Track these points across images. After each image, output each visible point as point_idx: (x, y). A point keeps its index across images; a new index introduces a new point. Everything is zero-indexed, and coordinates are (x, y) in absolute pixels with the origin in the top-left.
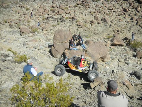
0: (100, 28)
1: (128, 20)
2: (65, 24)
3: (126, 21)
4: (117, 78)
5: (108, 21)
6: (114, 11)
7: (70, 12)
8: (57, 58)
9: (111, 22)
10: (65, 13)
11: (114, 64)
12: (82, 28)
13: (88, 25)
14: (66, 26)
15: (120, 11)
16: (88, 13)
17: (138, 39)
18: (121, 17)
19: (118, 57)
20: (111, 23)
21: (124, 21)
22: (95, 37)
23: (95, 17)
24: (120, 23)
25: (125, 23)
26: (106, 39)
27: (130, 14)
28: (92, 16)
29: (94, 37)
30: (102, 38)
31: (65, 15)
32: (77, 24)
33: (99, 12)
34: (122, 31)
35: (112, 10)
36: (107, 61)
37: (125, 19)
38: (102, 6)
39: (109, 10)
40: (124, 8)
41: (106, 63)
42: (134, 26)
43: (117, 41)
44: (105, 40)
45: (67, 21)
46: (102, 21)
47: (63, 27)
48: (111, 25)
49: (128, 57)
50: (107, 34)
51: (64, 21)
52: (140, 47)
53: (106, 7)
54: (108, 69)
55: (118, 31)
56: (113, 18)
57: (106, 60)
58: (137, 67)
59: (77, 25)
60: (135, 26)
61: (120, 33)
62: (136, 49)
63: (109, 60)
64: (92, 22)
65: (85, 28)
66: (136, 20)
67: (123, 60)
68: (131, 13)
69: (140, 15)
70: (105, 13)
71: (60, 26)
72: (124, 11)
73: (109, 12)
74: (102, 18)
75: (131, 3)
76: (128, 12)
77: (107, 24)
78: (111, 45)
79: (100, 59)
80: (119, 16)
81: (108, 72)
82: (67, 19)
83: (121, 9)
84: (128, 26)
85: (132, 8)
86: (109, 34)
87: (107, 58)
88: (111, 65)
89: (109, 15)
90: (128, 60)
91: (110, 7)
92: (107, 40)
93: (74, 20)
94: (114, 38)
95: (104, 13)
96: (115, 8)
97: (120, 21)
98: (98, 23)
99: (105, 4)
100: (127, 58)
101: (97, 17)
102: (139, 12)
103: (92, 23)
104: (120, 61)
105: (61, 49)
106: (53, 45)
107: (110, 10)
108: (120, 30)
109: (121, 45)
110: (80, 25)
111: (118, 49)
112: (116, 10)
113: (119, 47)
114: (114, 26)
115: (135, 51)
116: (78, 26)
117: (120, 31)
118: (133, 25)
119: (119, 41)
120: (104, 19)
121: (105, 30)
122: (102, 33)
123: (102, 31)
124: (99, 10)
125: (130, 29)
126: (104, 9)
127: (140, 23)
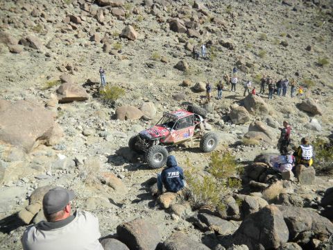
0: (20, 64)
1: (85, 41)
4: (86, 174)
5: (39, 45)
6: (48, 21)
9: (48, 47)
11: (75, 145)
15: (63, 22)
17: (114, 82)
18: (70, 36)
19: (80, 127)
20: (48, 50)
21: (78, 44)
22: (12, 89)
24: (69, 48)
25: (81, 49)
26: (43, 90)
27: (86, 28)
29: (8, 89)
30: (33, 89)
33: (9, 23)
34: (78, 68)
35: (43, 19)
36: (56, 142)
37: (79, 40)
38: (14, 6)
39: (34, 19)
40: (69, 14)
41: (56, 147)
42: (100, 54)
43: (72, 91)
44: (41, 92)
46: (21, 47)
48: (48, 55)
49: (101, 121)
50: (43, 76)
52: (120, 96)
53: (23, 9)
54: (63, 161)
55: (68, 68)
56: (49, 38)
57: (53, 140)
58: (123, 139)
60: (102, 54)
61: (74, 72)
62: (113, 103)
63: (63, 139)
66: (101, 42)
67: (92, 132)
68: (88, 27)
69: (106, 30)
70: (27, 26)
72: (71, 20)
73: (35, 22)
74: (20, 38)
75: (83, 5)
76: (80, 23)
77: (38, 52)
78: (61, 102)
79: (38, 141)
80: (63, 32)
81: (64, 168)
83: (64, 16)
84: (88, 56)
85: (88, 16)
86: (48, 78)
87: (56, 135)
88: (69, 149)
89: (38, 31)
90: (102, 128)
91: (36, 11)
92: (47, 91)
94: (64, 85)
95: (22, 25)
96: (49, 13)
97: (69, 43)
98: (13, 52)
99: (21, 3)
100: (100, 124)
101: (6, 36)
102: (102, 24)
104: (86, 136)
107: (37, 19)
108: (71, 65)
109: (82, 98)
111: (77, 110)
112: (52, 18)
113: (78, 104)
114: (57, 58)
115: (113, 107)
117: (73, 69)
118: (98, 52)
119: (76, 91)
120: (28, 40)
121: (36, 68)
122: (29, 76)
123: (27, 71)
124: (8, 17)
125: (93, 61)
126: (20, 15)
127: (109, 47)
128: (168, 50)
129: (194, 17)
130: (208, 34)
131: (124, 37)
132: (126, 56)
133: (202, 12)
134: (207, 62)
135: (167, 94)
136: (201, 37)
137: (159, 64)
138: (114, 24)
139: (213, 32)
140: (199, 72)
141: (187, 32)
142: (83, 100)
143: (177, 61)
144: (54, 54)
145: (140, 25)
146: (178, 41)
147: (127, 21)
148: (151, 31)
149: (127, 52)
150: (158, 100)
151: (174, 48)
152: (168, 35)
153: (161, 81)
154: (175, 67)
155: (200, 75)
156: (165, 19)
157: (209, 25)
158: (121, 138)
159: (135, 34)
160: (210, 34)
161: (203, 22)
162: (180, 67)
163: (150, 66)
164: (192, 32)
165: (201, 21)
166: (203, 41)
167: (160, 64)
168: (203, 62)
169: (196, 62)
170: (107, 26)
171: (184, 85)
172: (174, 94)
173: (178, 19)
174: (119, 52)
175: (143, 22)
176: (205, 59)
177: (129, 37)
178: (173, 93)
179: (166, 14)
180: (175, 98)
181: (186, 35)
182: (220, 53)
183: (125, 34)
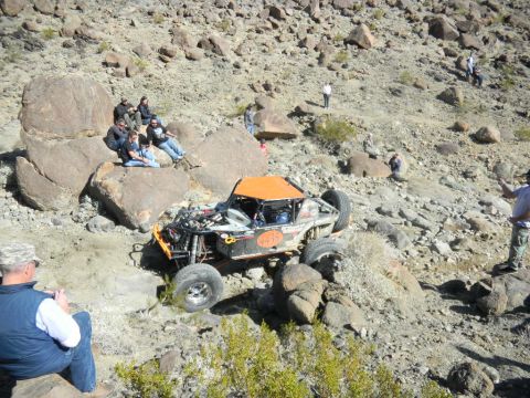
0: (200, 77)
1: (292, 46)
2: (47, 58)
3: (284, 52)
5: (226, 49)
6: (238, 15)
7: (56, 8)
8: (55, 210)
9: (237, 53)
10: (35, 9)
12: (128, 75)
13: (153, 66)
14: (54, 68)
15: (258, 16)
16: (139, 14)
17: (337, 114)
18: (268, 37)
20: (237, 59)
21: (280, 51)
22: (188, 112)
23: (171, 32)
24: (267, 57)
25: (285, 59)
26: (231, 117)
27: (293, 27)
28: (161, 30)
30: (215, 114)
31: (35, 18)
32: (101, 58)
33: (185, 16)
34: (281, 87)
35: (230, 11)
37: (282, 45)
39: (219, 11)
40: (269, 4)
42: (314, 69)
43: (273, 122)
44: (227, 120)
45: (52, 46)
46: (201, 52)
47: (38, 71)
48: (237, 66)
49: (328, 174)
50: (229, 97)
51: (41, 47)
52: (348, 137)
55: (267, 87)
58: (363, 208)
59: (105, 64)
60: (317, 68)
61: (275, 94)
62: (338, 147)
64: (164, 54)
65: (140, 76)
66: (316, 49)
68: (296, 26)
69: (323, 31)
70: (209, 20)
71: (25, 67)
72: (271, 14)
73: (220, 14)
74: (200, 38)
76: (284, 19)
77: (224, 60)
80: (258, 32)
82: (49, 36)
83: (261, 7)
84: (296, 70)
85: (295, 8)
86: (237, 100)
89: (224, 29)
93: (83, 42)
94: (261, 112)
95: (202, 20)
96: (239, 2)
97: (267, 49)
98: (190, 58)
100: (326, 179)
101: (182, 34)
102: (317, 21)
103: (167, 58)
105: (73, 170)
106: (24, 154)
107: (223, 10)
108: (271, 82)
109: (288, 134)
110: (117, 65)
111: (281, 152)
112: (244, 11)
113: (282, 143)
114: (250, 70)
116: (110, 70)
117: (273, 88)
118: (310, 66)
119: (279, 123)
120: (211, 41)
121: (221, 84)
122: (210, 95)
123: (209, 86)
124: (185, 6)
125: (303, 80)
126: (201, 4)
127: (329, 59)
128: (426, 67)
129: (473, 13)
130: (499, 44)
131: (352, 42)
132: (356, 74)
133: (489, 5)
134: (497, 93)
135: (425, 143)
136: (484, 49)
137: (410, 90)
138: (335, 22)
139: (507, 40)
140: (481, 109)
141: (460, 39)
142: (289, 137)
143: (442, 87)
144: (245, 65)
145: (378, 24)
146: (443, 53)
147: (356, 18)
148: (397, 34)
149: (358, 67)
150: (408, 150)
151: (437, 64)
152: (425, 44)
153: (414, 119)
154: (439, 97)
155: (484, 114)
156: (421, 16)
157: (501, 29)
158: (361, 204)
159: (371, 38)
160: (503, 44)
161: (490, 24)
162: (448, 98)
163: (395, 93)
164: (469, 39)
165: (486, 20)
166: (489, 56)
167: (412, 90)
168: (490, 92)
169: (476, 91)
170: (325, 25)
171: (457, 128)
172: (438, 143)
173: (444, 17)
174: (344, 67)
175: (383, 20)
176: (492, 87)
177: (360, 43)
178: (435, 141)
179: (423, 8)
180: (439, 149)
181: (457, 43)
182: (520, 78)
183: (355, 39)
